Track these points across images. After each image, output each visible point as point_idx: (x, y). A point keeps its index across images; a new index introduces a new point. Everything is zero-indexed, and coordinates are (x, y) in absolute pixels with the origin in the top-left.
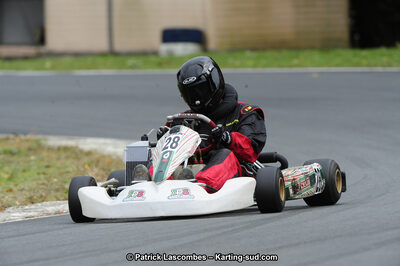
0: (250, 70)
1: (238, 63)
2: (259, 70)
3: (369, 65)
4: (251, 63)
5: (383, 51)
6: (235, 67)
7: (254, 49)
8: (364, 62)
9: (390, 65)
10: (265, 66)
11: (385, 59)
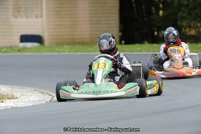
0: (67, 53)
1: (60, 50)
2: (72, 53)
3: (130, 52)
4: (67, 50)
5: (138, 45)
6: (60, 52)
7: (68, 44)
8: (127, 49)
9: (141, 51)
10: (75, 52)
11: (139, 48)
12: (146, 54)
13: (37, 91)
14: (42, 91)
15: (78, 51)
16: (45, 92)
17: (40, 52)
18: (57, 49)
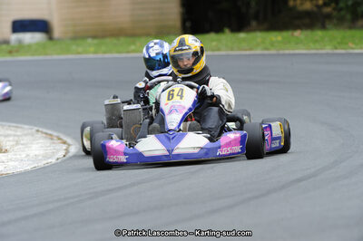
0: (91, 56)
1: (80, 49)
2: (100, 56)
4: (92, 49)
5: (212, 36)
6: (79, 53)
7: (94, 37)
9: (219, 50)
10: (105, 53)
11: (214, 44)
12: (228, 56)
13: (42, 132)
14: (49, 132)
15: (110, 52)
16: (55, 134)
17: (46, 54)
18: (74, 47)
